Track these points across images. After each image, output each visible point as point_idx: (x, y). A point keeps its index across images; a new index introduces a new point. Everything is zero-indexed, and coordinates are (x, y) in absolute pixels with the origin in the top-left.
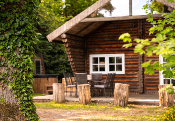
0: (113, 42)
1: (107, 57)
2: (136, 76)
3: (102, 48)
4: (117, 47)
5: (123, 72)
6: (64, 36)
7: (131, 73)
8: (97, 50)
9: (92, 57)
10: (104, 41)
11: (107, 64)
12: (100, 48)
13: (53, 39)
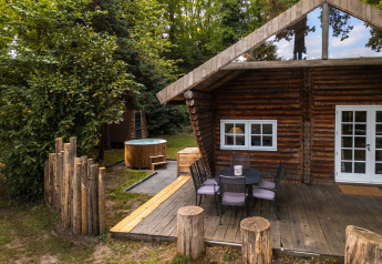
0: (259, 101)
1: (248, 123)
2: (297, 155)
3: (242, 110)
4: (266, 109)
5: (274, 148)
6: (190, 94)
7: (288, 150)
8: (232, 112)
9: (223, 123)
10: (244, 99)
11: (248, 135)
12: (238, 110)
13: (168, 99)
